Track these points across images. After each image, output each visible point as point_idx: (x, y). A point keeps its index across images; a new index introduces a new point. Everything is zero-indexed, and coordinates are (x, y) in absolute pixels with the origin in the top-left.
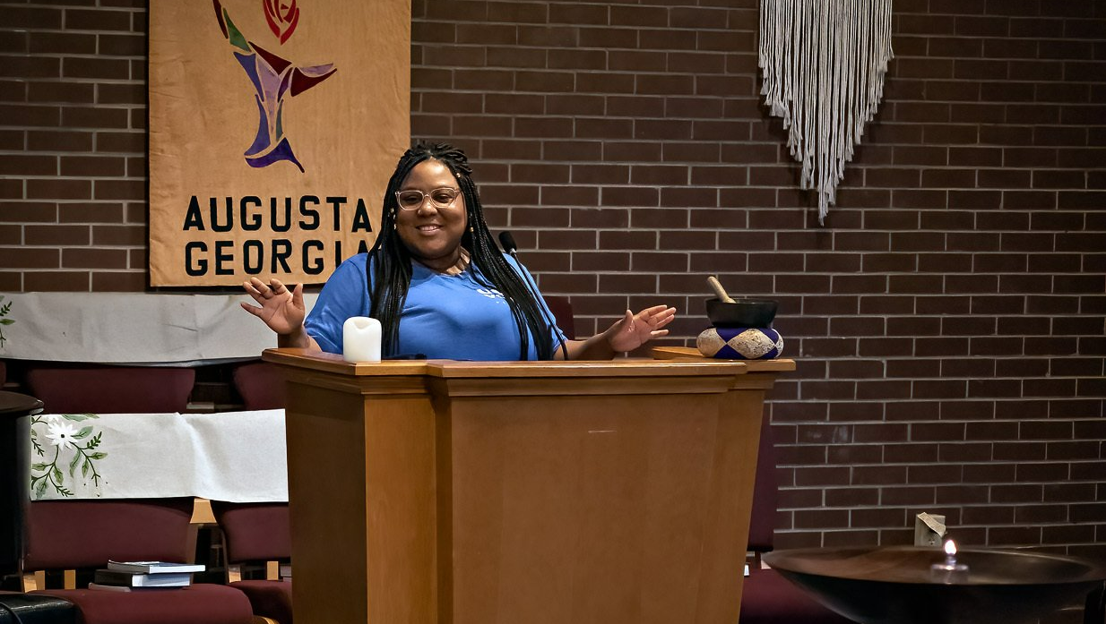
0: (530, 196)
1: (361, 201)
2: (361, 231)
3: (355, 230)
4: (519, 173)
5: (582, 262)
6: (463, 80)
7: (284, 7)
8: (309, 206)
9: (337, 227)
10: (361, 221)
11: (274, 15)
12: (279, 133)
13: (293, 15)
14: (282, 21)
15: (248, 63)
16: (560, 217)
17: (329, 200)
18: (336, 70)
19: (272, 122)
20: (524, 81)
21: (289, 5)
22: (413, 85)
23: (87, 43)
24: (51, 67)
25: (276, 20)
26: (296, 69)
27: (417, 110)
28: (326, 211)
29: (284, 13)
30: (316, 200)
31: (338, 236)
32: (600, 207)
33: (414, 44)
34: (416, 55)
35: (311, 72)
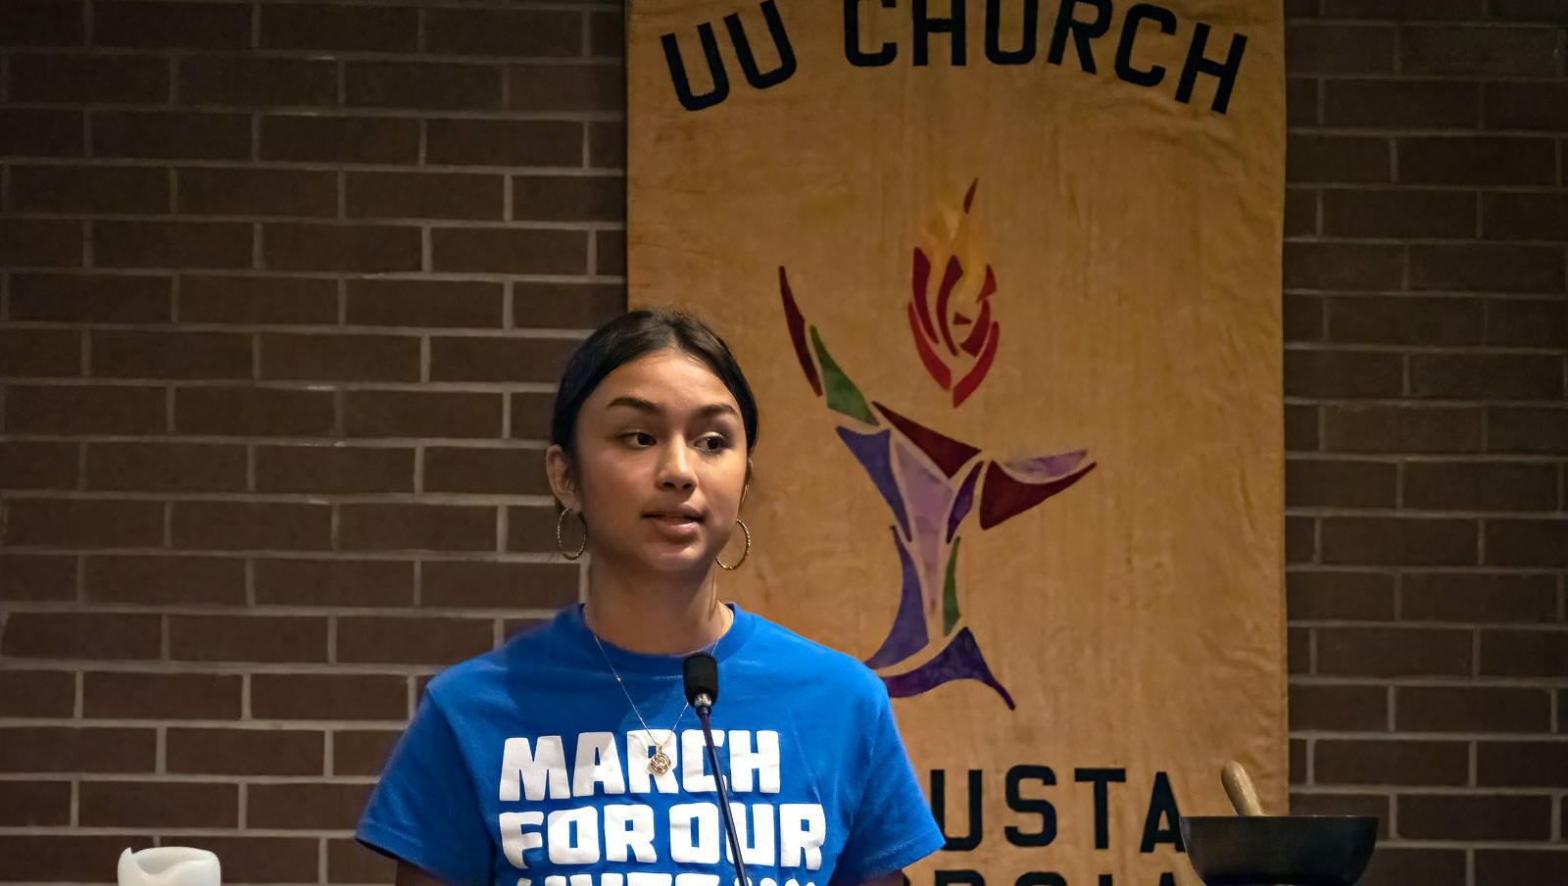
1: (1162, 781)
2: (1164, 850)
3: (1147, 847)
7: (960, 320)
8: (1030, 789)
9: (1102, 841)
10: (1164, 825)
11: (936, 340)
12: (951, 615)
13: (983, 339)
14: (954, 352)
15: (871, 453)
17: (1081, 775)
18: (1092, 466)
19: (931, 592)
21: (974, 313)
22: (1290, 500)
25: (940, 350)
26: (994, 467)
27: (1307, 559)
28: (1074, 805)
29: (961, 334)
30: (1048, 777)
31: (1106, 860)
33: (1295, 401)
34: (1298, 429)
35: (1029, 470)
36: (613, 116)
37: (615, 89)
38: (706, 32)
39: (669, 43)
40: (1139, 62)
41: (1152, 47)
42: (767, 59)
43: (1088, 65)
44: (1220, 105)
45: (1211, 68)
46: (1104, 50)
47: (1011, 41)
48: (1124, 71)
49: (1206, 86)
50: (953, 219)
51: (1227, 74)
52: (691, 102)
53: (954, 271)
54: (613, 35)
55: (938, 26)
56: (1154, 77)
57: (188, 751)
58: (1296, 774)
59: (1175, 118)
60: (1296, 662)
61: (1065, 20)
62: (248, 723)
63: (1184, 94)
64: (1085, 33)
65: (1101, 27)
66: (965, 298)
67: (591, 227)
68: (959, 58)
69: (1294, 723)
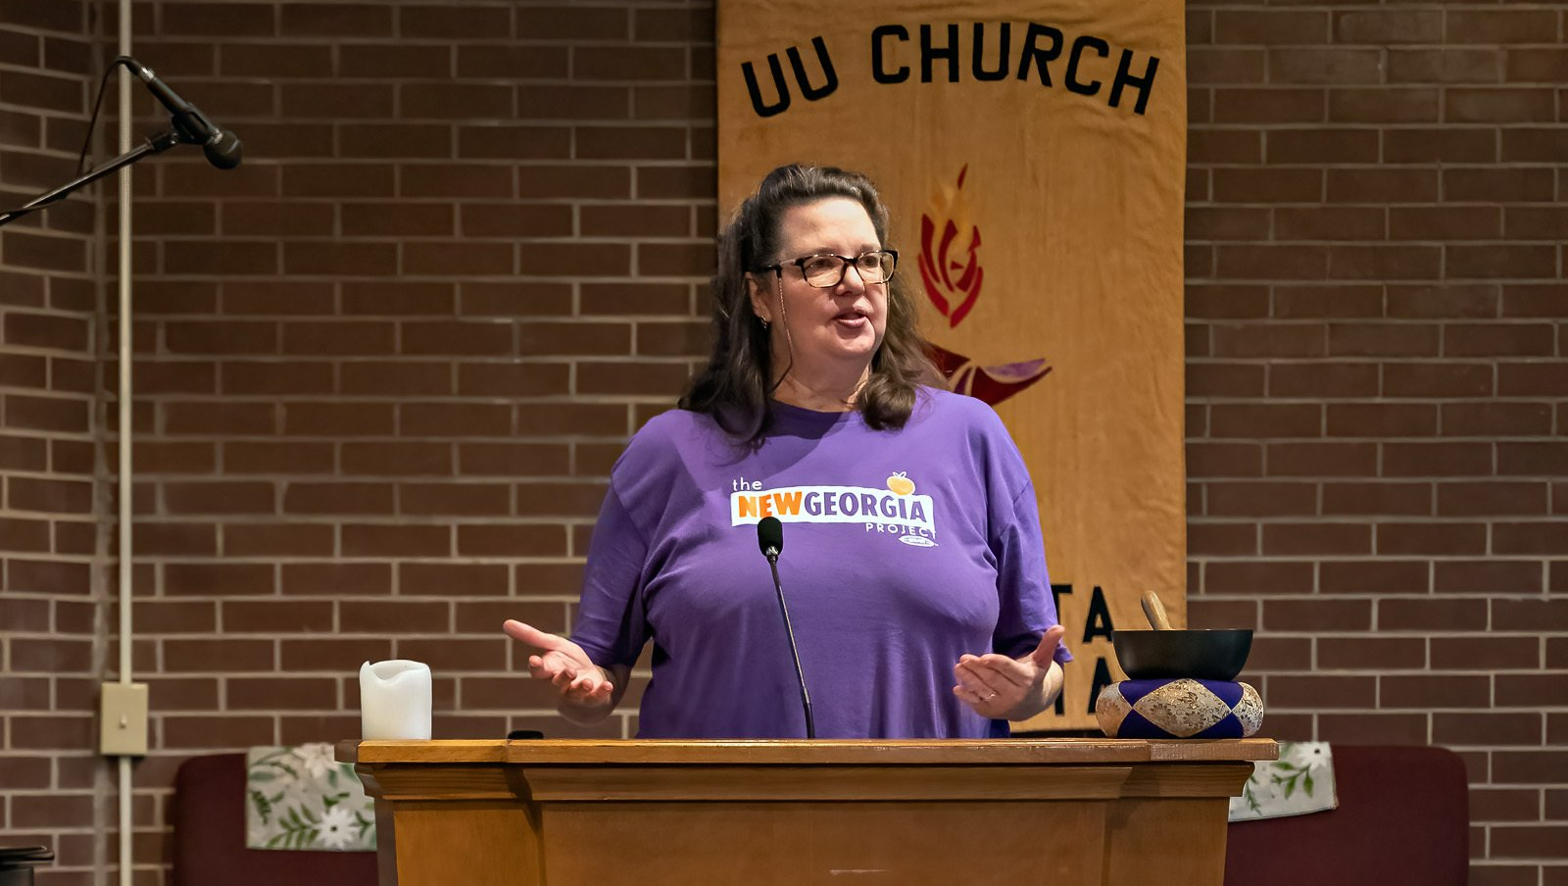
0: (1414, 577)
1: (1098, 593)
2: (1099, 641)
3: (1087, 639)
4: (1391, 539)
5: (1509, 691)
6: (1283, 382)
7: (955, 266)
10: (1099, 623)
11: (937, 280)
13: (972, 279)
14: (950, 288)
16: (1470, 615)
18: (1049, 369)
20: (1401, 379)
21: (965, 261)
22: (1188, 393)
23: (616, 340)
24: (556, 378)
25: (941, 287)
26: (979, 372)
27: (1200, 434)
29: (955, 276)
32: (1546, 596)
33: (1192, 321)
34: (1194, 340)
35: (1004, 372)
36: (707, 123)
37: (708, 102)
38: (773, 60)
39: (747, 68)
40: (1082, 78)
41: (1092, 66)
42: (817, 80)
43: (1046, 80)
44: (1140, 108)
45: (1134, 81)
46: (1057, 68)
47: (990, 64)
48: (1072, 84)
49: (1131, 94)
50: (950, 193)
51: (1145, 86)
52: (764, 111)
53: (951, 231)
54: (707, 63)
55: (940, 53)
56: (1093, 89)
57: (414, 579)
58: (1192, 586)
59: (1110, 118)
60: (1192, 506)
61: (1029, 47)
62: (456, 559)
63: (1114, 101)
64: (1044, 58)
65: (1055, 53)
66: (958, 251)
67: (693, 203)
68: (954, 77)
69: (1190, 550)
